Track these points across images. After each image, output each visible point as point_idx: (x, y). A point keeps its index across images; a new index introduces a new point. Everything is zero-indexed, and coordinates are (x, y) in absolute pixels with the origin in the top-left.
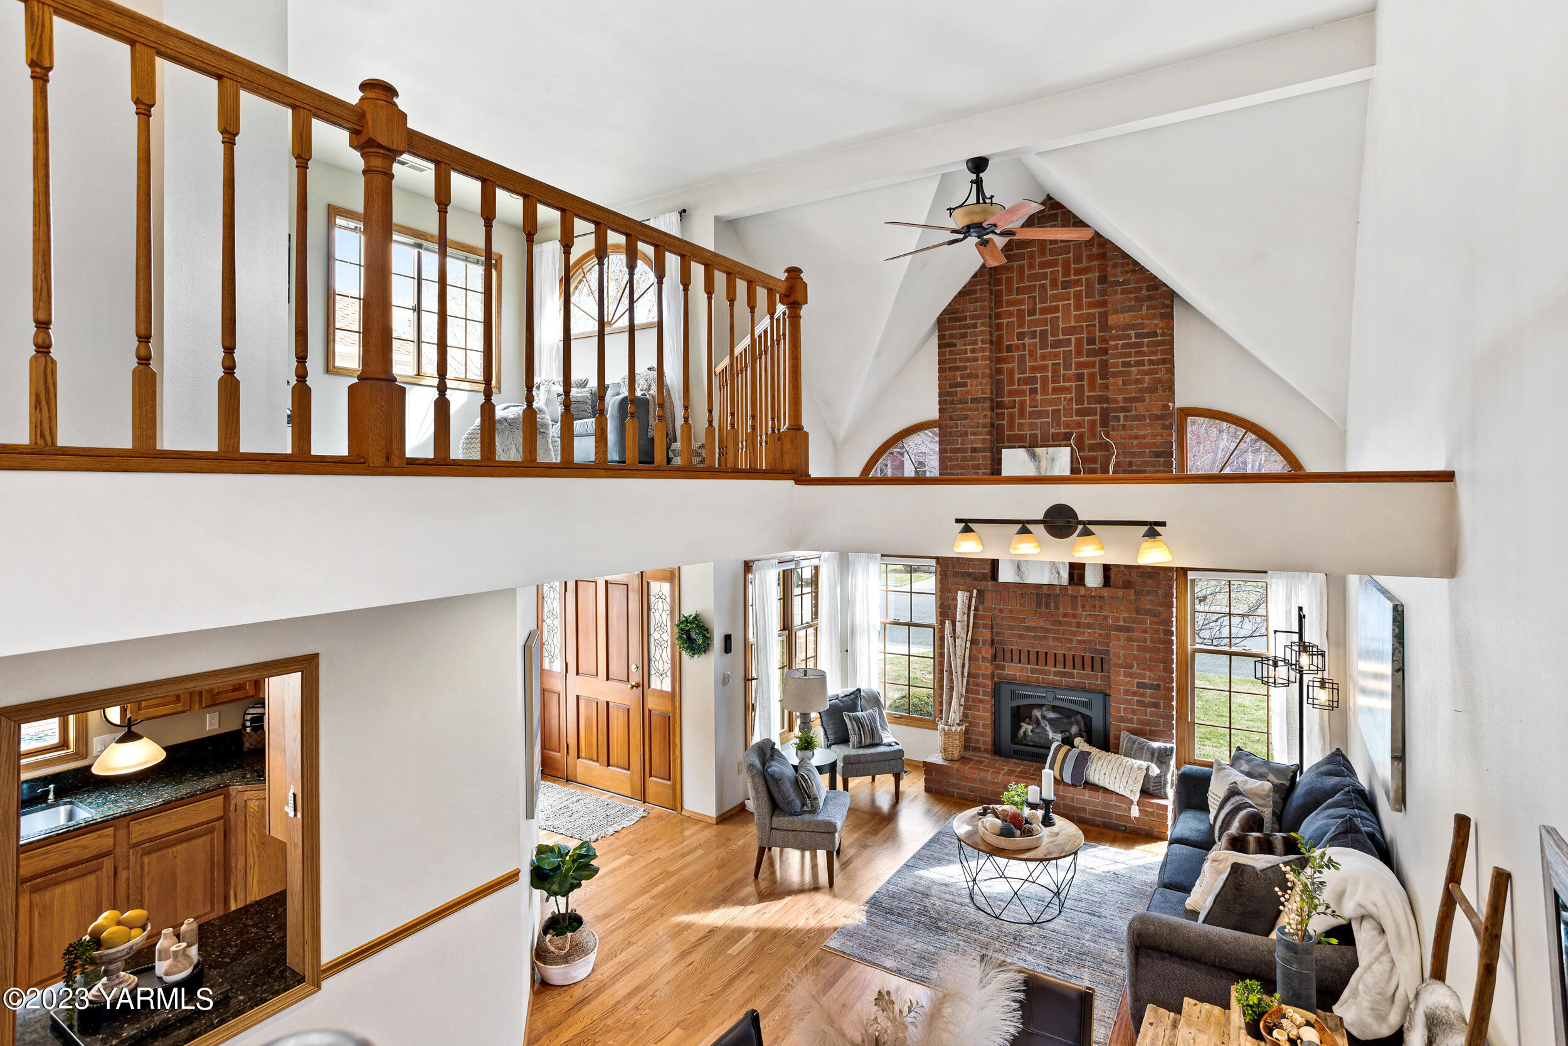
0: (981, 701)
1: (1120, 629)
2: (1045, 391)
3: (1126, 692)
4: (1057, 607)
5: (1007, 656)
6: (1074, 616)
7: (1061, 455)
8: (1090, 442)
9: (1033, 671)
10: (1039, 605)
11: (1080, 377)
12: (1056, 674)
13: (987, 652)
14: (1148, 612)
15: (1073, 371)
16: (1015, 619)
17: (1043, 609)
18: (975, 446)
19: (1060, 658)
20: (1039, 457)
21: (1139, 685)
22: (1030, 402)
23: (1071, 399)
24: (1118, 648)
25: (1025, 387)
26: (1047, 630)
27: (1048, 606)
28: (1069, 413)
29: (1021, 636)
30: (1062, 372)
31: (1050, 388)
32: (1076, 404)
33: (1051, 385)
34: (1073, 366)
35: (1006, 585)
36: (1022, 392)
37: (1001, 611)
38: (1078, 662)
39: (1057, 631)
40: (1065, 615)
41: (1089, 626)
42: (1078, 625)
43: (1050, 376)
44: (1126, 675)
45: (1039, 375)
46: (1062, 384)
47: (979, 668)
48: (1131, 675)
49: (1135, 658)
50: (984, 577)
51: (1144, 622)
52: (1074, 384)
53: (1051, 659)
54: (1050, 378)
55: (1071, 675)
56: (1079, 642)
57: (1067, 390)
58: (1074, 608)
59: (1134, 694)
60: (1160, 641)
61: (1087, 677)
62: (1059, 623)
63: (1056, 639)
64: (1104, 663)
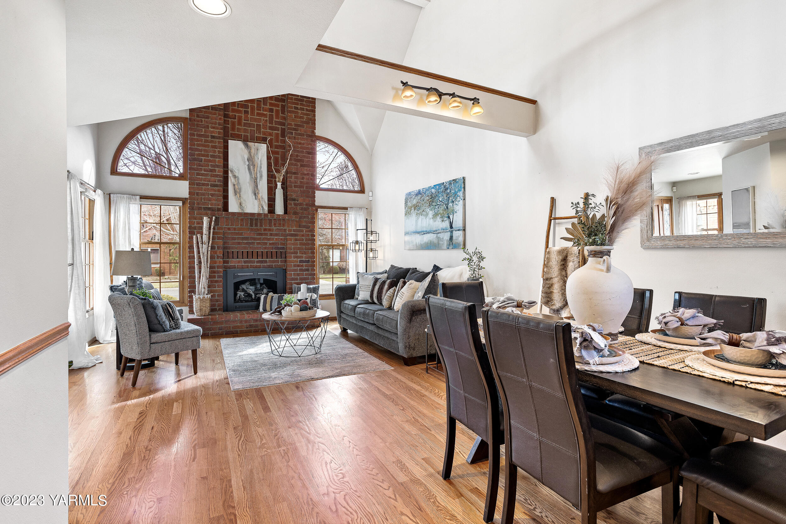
0: (216, 282)
1: (292, 235)
2: (253, 114)
3: (295, 266)
4: (261, 226)
5: (231, 255)
6: (270, 230)
7: (261, 147)
8: (276, 144)
9: (245, 262)
10: (251, 225)
11: (271, 111)
12: (258, 262)
13: (220, 253)
14: (304, 227)
15: (268, 107)
16: (237, 234)
17: (254, 227)
18: (213, 135)
19: (260, 254)
20: (250, 147)
21: (301, 261)
22: (244, 118)
23: (266, 121)
24: (291, 244)
25: (241, 109)
26: (255, 239)
27: (256, 225)
28: (265, 128)
29: (239, 243)
30: (262, 106)
31: (256, 113)
32: (269, 124)
33: (256, 111)
34: (268, 104)
35: (233, 214)
36: (240, 112)
37: (229, 229)
38: (269, 255)
39: (260, 239)
40: (265, 230)
41: (276, 235)
42: (271, 235)
43: (256, 106)
44: (295, 257)
45: (250, 104)
46: (262, 112)
47: (215, 263)
48: (297, 257)
49: (299, 249)
50: (219, 210)
51: (303, 231)
52: (268, 113)
53: (255, 255)
54: (256, 108)
55: (266, 262)
56: (270, 244)
57: (265, 115)
58: (270, 226)
59: (298, 266)
60: (310, 240)
61: (274, 262)
62: (261, 234)
63: (258, 244)
64: (282, 254)
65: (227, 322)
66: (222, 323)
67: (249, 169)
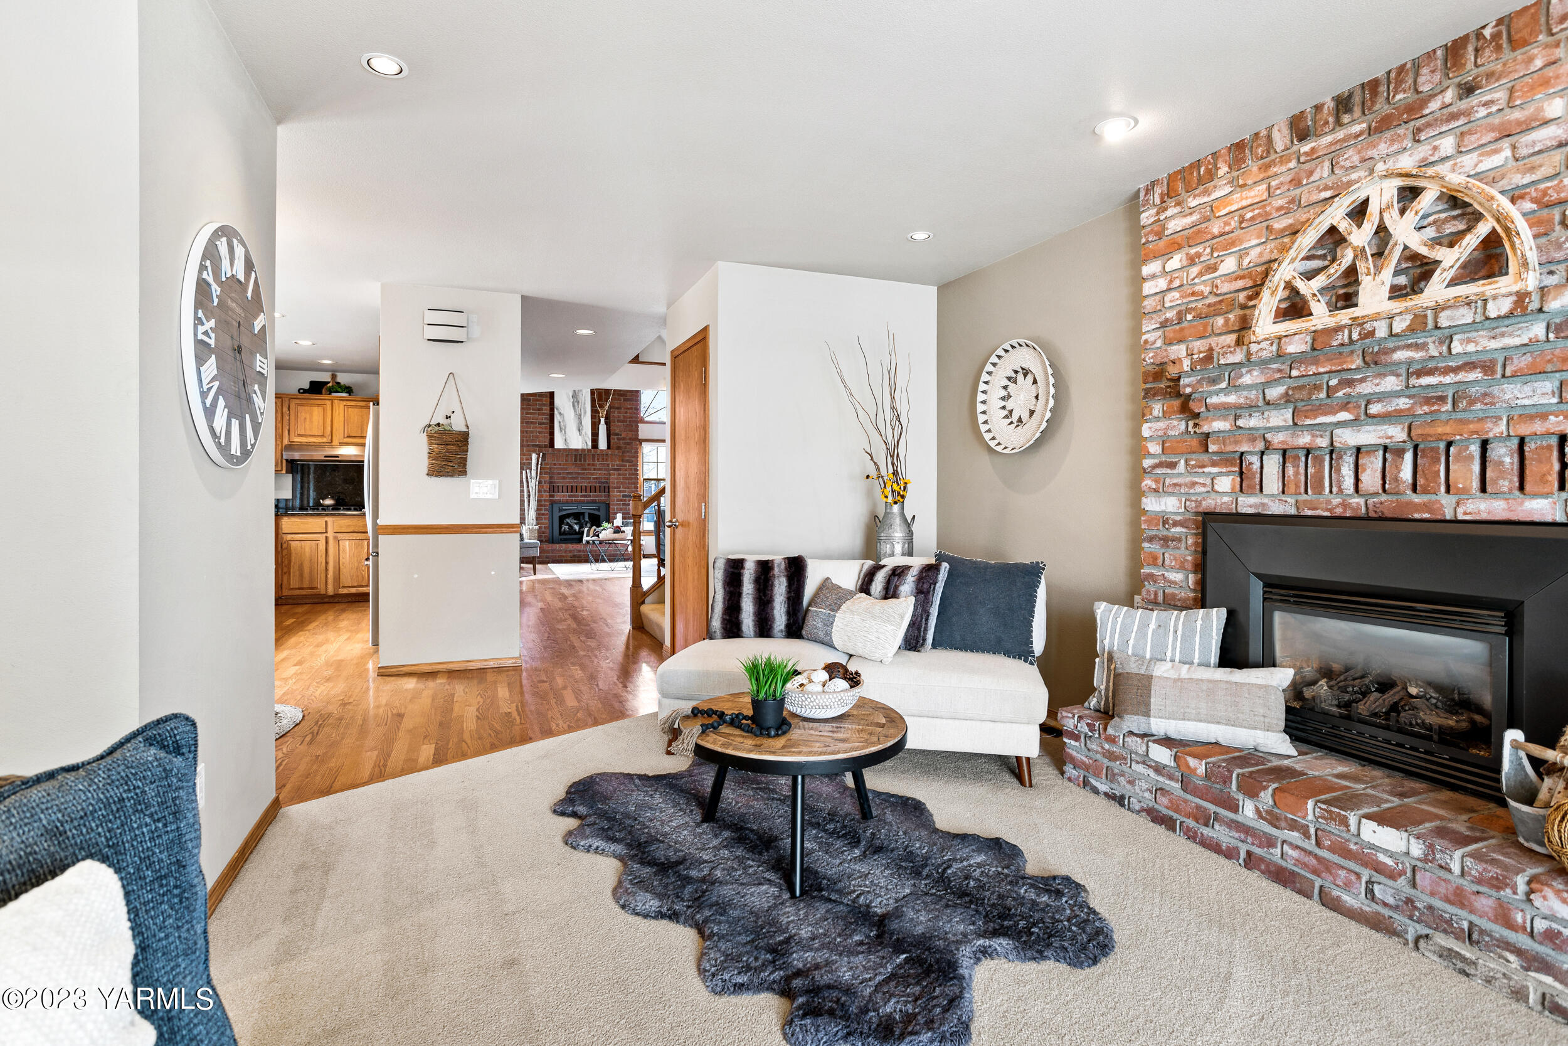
0: (543, 514)
1: (615, 470)
3: (618, 500)
4: (585, 461)
5: (556, 489)
6: (593, 465)
9: (570, 496)
10: (576, 461)
12: (582, 496)
13: (546, 487)
14: (628, 461)
16: (562, 469)
17: (578, 462)
19: (584, 488)
21: (624, 496)
24: (614, 479)
26: (579, 474)
27: (580, 460)
29: (564, 478)
35: (559, 450)
37: (555, 464)
38: (593, 489)
39: (583, 474)
40: (589, 465)
41: (600, 470)
42: (595, 470)
44: (618, 492)
47: (542, 496)
48: (620, 492)
49: (622, 483)
50: (546, 446)
51: (625, 466)
53: (579, 490)
55: (589, 496)
56: (594, 478)
58: (594, 460)
59: (621, 500)
60: (633, 474)
61: (596, 496)
62: (585, 469)
63: (582, 478)
64: (606, 489)
65: (553, 551)
66: (548, 552)
67: (574, 406)
